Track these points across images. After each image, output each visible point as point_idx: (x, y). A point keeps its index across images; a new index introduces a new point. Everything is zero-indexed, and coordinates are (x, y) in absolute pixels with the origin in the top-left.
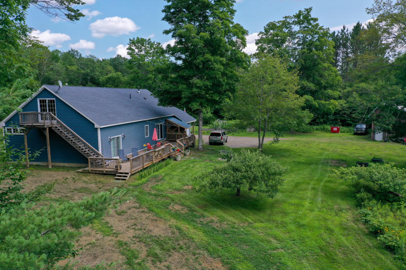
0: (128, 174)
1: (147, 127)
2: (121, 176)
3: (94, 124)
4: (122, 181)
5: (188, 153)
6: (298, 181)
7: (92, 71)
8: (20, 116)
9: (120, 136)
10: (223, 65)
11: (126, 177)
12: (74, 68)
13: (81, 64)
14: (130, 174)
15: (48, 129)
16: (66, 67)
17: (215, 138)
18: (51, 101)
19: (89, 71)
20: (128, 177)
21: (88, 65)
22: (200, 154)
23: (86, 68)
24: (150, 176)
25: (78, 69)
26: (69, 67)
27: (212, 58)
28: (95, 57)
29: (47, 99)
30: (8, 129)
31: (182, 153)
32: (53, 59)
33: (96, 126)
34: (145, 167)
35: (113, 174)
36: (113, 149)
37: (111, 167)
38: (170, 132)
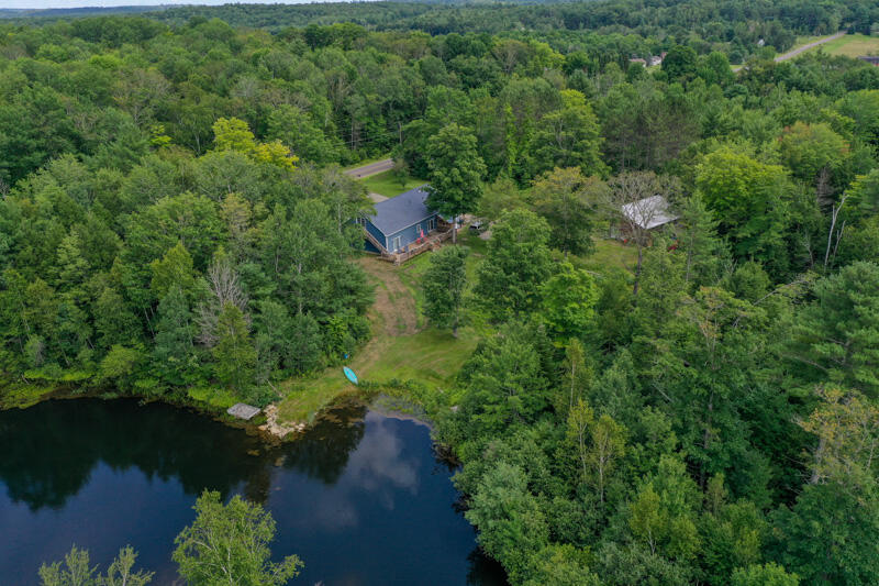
1: (419, 226)
2: (396, 264)
3: (384, 234)
4: (396, 267)
9: (400, 237)
11: (398, 265)
12: (373, 97)
14: (400, 263)
16: (365, 97)
26: (368, 97)
31: (439, 246)
33: (385, 236)
34: (410, 258)
35: (393, 262)
36: (394, 245)
37: (391, 258)
38: (439, 225)
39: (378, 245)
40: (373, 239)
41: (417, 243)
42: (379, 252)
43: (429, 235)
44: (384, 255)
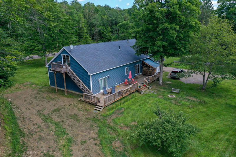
0: (102, 107)
1: (127, 68)
2: (98, 108)
3: (88, 73)
4: (98, 112)
5: (151, 88)
6: (218, 129)
7: (116, 18)
8: (51, 65)
9: (107, 77)
10: (177, 31)
11: (101, 109)
12: (105, 17)
13: (110, 14)
14: (103, 107)
15: (64, 73)
16: (101, 16)
17: (174, 75)
18: (68, 56)
19: (113, 18)
20: (102, 109)
21: (113, 14)
22: (159, 89)
23: (112, 16)
24: (116, 108)
25: (107, 18)
26: (103, 16)
27: (169, 26)
28: (119, 8)
29: (66, 55)
30: (50, 69)
31: (147, 87)
32: (96, 11)
33: (89, 74)
34: (115, 101)
35: (95, 105)
36: (101, 85)
37: (94, 101)
38: (145, 69)
39: (81, 84)
40: (75, 77)
41: (125, 84)
42: (81, 91)
43: (136, 78)
44: (86, 96)
